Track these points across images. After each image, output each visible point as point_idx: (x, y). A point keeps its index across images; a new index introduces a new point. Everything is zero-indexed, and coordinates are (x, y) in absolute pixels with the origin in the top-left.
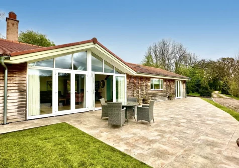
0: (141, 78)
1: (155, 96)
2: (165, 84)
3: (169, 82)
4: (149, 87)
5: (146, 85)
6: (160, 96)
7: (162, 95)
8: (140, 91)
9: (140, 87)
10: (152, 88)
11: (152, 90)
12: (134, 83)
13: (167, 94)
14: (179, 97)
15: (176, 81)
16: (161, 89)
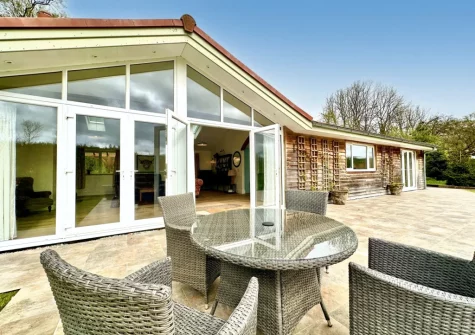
0: (324, 141)
1: (357, 186)
2: (379, 156)
3: (388, 152)
4: (342, 164)
5: (336, 160)
6: (368, 184)
7: (372, 184)
8: (320, 171)
9: (319, 164)
10: (349, 166)
11: (349, 170)
12: (304, 152)
13: (383, 179)
14: (409, 188)
15: (403, 152)
16: (369, 169)
